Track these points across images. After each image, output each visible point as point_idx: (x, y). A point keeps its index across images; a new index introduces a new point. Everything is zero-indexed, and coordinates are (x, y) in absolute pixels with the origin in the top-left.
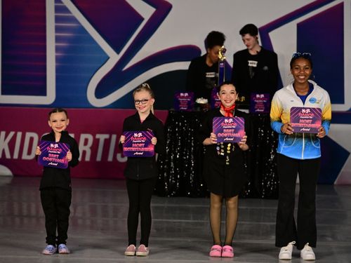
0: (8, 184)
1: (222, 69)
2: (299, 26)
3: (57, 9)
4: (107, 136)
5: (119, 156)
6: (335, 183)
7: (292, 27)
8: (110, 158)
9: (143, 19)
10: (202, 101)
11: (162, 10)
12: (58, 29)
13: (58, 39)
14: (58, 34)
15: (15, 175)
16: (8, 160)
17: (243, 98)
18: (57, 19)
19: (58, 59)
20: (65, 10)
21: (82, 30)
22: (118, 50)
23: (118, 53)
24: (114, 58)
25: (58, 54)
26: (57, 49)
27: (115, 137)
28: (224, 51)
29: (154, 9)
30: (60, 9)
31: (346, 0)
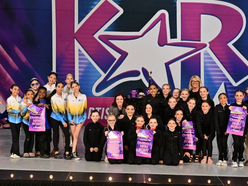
1: (150, 80)
2: (182, 62)
3: (80, 55)
4: (101, 108)
5: (105, 117)
7: (179, 63)
8: (102, 118)
10: (141, 94)
11: (124, 55)
12: (80, 63)
13: (80, 67)
14: (80, 65)
17: (159, 93)
18: (79, 59)
19: (80, 76)
20: (83, 55)
21: (90, 63)
22: (105, 72)
24: (104, 75)
25: (80, 74)
26: (80, 72)
27: (103, 109)
28: (151, 73)
29: (120, 55)
30: (81, 55)
31: (202, 51)
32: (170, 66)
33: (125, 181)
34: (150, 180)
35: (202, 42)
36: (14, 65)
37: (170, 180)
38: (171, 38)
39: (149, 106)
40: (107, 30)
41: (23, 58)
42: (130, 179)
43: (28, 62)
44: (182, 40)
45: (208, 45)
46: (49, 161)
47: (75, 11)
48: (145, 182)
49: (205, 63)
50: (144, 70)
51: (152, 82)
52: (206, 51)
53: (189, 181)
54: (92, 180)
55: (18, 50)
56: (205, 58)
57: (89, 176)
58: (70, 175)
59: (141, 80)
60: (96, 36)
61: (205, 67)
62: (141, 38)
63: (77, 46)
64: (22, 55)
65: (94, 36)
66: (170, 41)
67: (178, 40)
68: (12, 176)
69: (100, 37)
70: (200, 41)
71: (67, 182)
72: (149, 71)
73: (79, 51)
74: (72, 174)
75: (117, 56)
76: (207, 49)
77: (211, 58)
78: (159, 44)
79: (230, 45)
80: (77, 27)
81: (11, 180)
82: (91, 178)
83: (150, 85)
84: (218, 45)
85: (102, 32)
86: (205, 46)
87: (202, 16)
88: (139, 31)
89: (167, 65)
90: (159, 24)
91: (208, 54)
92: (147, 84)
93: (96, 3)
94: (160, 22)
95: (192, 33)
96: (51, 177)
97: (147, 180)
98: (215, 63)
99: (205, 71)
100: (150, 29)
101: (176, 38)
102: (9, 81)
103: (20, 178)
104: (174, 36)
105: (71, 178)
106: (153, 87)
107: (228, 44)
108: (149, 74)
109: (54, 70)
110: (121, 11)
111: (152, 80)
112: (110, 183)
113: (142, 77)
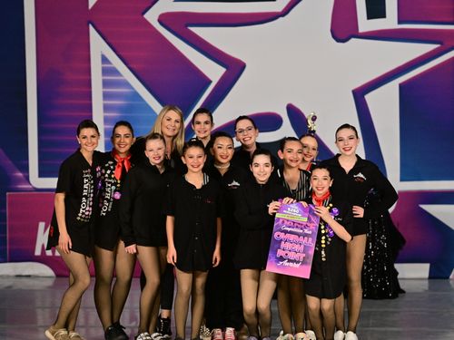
0: (49, 287)
2: (401, 86)
3: (105, 72)
6: (451, 277)
7: (392, 88)
9: (211, 82)
11: (234, 69)
12: (106, 96)
13: (106, 108)
14: (107, 102)
15: (58, 275)
16: (50, 257)
18: (106, 84)
19: (107, 133)
20: (115, 72)
21: (136, 96)
25: (108, 127)
26: (106, 120)
28: (314, 119)
29: (224, 70)
30: (108, 71)
32: (369, 98)
38: (368, 18)
44: (400, 22)
50: (293, 112)
60: (152, 16)
62: (281, 19)
63: (98, 46)
65: (147, 16)
66: (365, 24)
67: (390, 21)
70: (452, 23)
72: (308, 114)
73: (104, 60)
75: (214, 72)
78: (334, 37)
85: (168, 4)
89: (359, 95)
101: (384, 17)
104: (376, 10)
108: (310, 121)
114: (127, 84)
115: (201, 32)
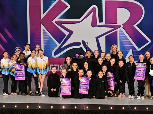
2: (106, 36)
4: (57, 65)
5: (60, 70)
7: (104, 37)
8: (58, 71)
10: (82, 56)
11: (71, 33)
12: (44, 38)
13: (44, 41)
17: (92, 55)
18: (44, 36)
19: (44, 46)
20: (46, 33)
21: (50, 38)
22: (60, 43)
23: (60, 44)
24: (59, 45)
26: (44, 43)
27: (59, 65)
28: (87, 43)
29: (69, 33)
30: (45, 33)
31: (118, 30)
32: (99, 39)
33: (73, 109)
34: (87, 108)
35: (118, 24)
36: (4, 40)
37: (99, 108)
38: (99, 22)
39: (86, 63)
40: (60, 18)
41: (10, 36)
42: (76, 107)
43: (13, 37)
44: (106, 23)
45: (122, 26)
46: (26, 97)
47: (41, 6)
48: (84, 109)
49: (120, 37)
50: (83, 41)
51: (88, 49)
52: (121, 30)
53: (111, 108)
54: (52, 108)
55: (6, 31)
56: (120, 34)
57: (51, 106)
58: (39, 106)
59: (81, 48)
60: (54, 22)
61: (120, 39)
62: (81, 22)
64: (9, 34)
65: (53, 21)
66: (98, 24)
67: (104, 23)
68: (4, 106)
69: (56, 22)
70: (117, 24)
71: (37, 109)
72: (86, 42)
73: (44, 30)
74: (41, 105)
76: (121, 28)
77: (124, 34)
78: (92, 26)
79: (135, 26)
80: (42, 16)
81: (4, 109)
82: (52, 107)
83: (87, 51)
84: (128, 26)
85: (57, 19)
86: (120, 26)
87: (118, 8)
88: (80, 18)
89: (97, 38)
90: (92, 14)
91: (122, 32)
92: (85, 50)
93: (53, 2)
94: (92, 12)
95: (112, 19)
96: (28, 107)
97: (86, 108)
98: (126, 37)
99: (120, 42)
100: (87, 17)
102: (1, 49)
103: (9, 108)
104: (101, 21)
105: (40, 107)
106: (88, 52)
107: (134, 25)
108: (86, 44)
109: (29, 43)
110: (69, 6)
111: (88, 47)
112: (63, 110)
113: (82, 46)
114: (48, 36)
115: (64, 25)
